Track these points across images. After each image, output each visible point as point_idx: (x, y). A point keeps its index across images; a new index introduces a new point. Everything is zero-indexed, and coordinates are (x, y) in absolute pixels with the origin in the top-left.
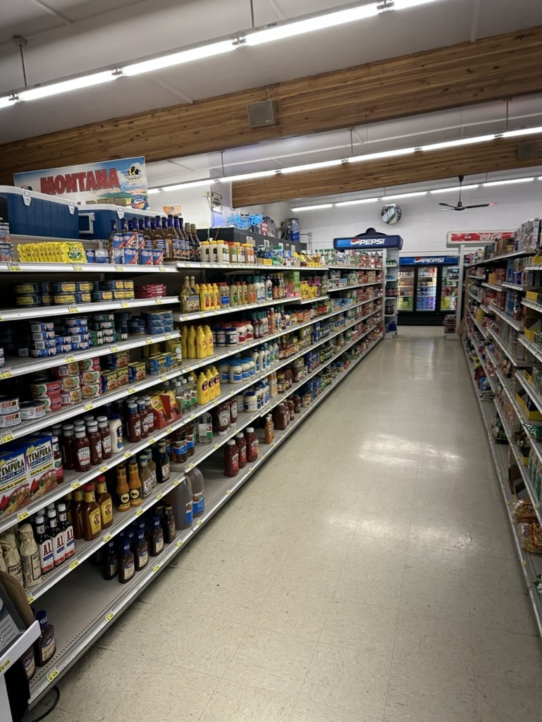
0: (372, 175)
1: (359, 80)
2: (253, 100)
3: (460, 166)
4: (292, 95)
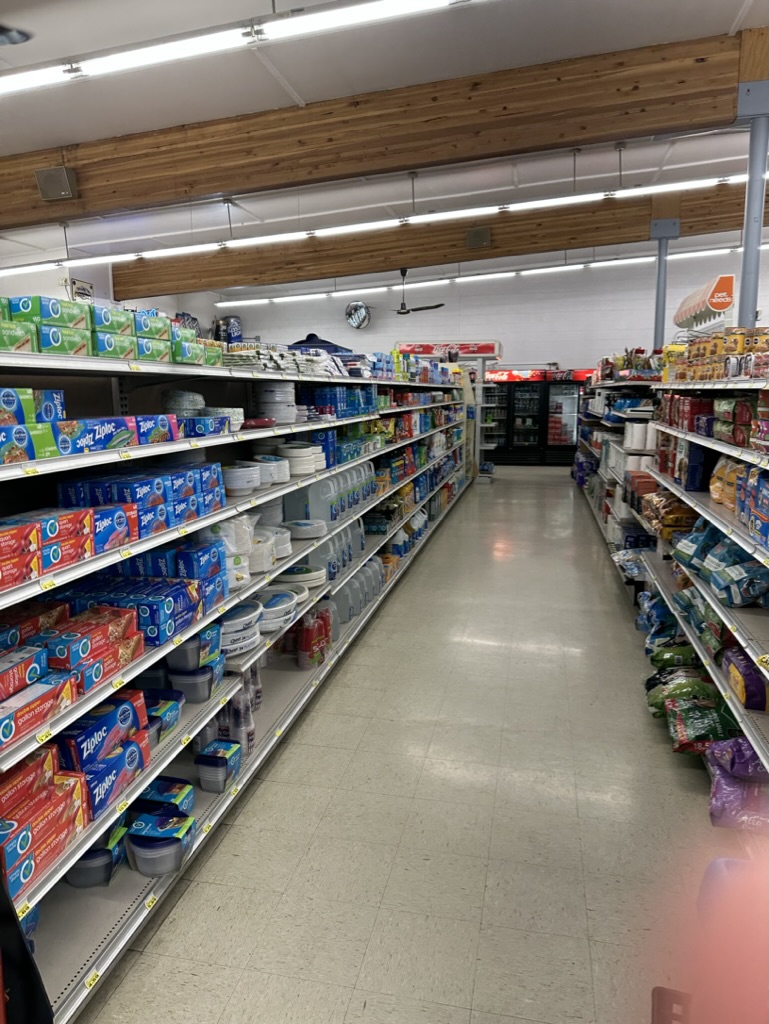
0: (293, 263)
1: (174, 146)
2: (47, 164)
3: (402, 256)
4: (96, 160)
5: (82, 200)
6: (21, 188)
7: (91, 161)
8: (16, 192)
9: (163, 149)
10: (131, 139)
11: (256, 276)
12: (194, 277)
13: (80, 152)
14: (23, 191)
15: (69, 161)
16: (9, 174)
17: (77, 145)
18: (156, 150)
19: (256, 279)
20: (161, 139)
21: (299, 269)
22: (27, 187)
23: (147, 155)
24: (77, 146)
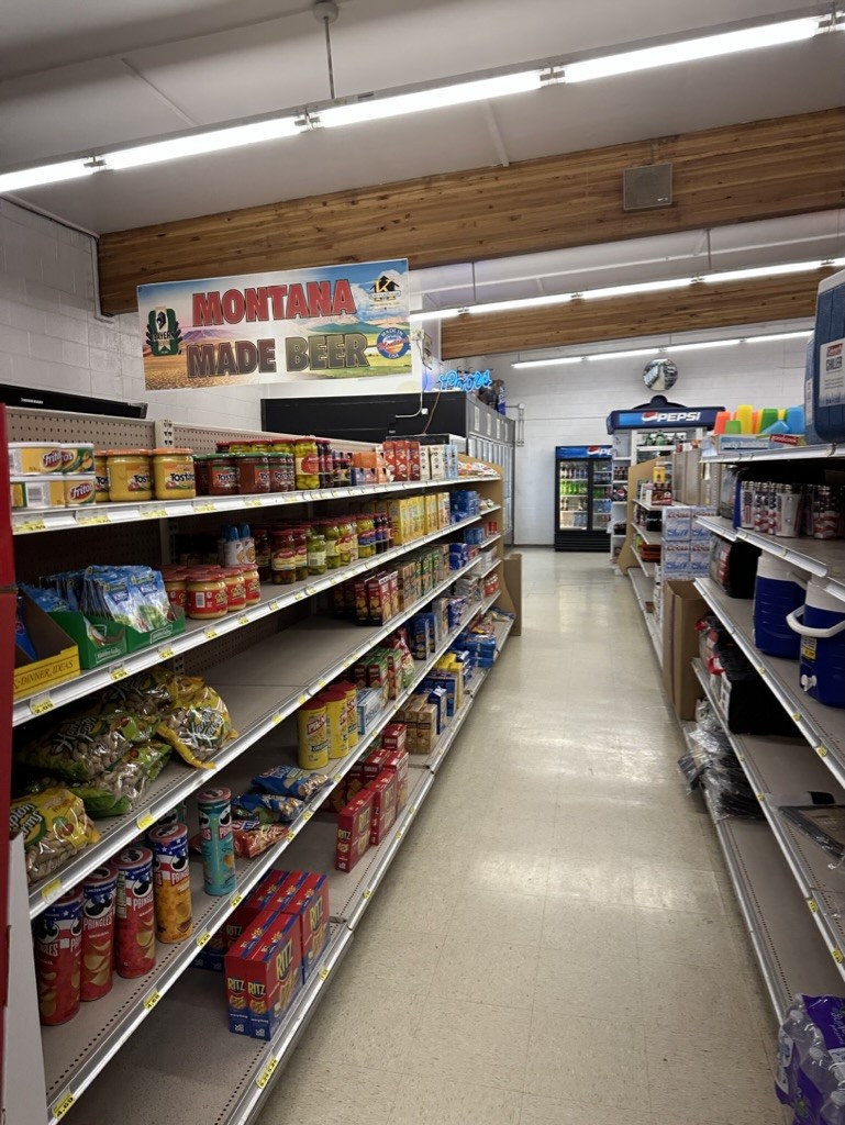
0: (685, 309)
1: (830, 134)
2: (627, 163)
4: (704, 156)
5: (678, 209)
6: (582, 195)
7: (697, 157)
8: (575, 201)
9: (813, 138)
10: (762, 126)
11: (633, 326)
12: (549, 329)
13: (682, 146)
14: (586, 199)
15: (661, 158)
16: (567, 177)
17: (677, 136)
18: (802, 140)
19: (633, 329)
20: (811, 124)
21: (692, 315)
22: (591, 194)
23: (787, 147)
24: (676, 138)
